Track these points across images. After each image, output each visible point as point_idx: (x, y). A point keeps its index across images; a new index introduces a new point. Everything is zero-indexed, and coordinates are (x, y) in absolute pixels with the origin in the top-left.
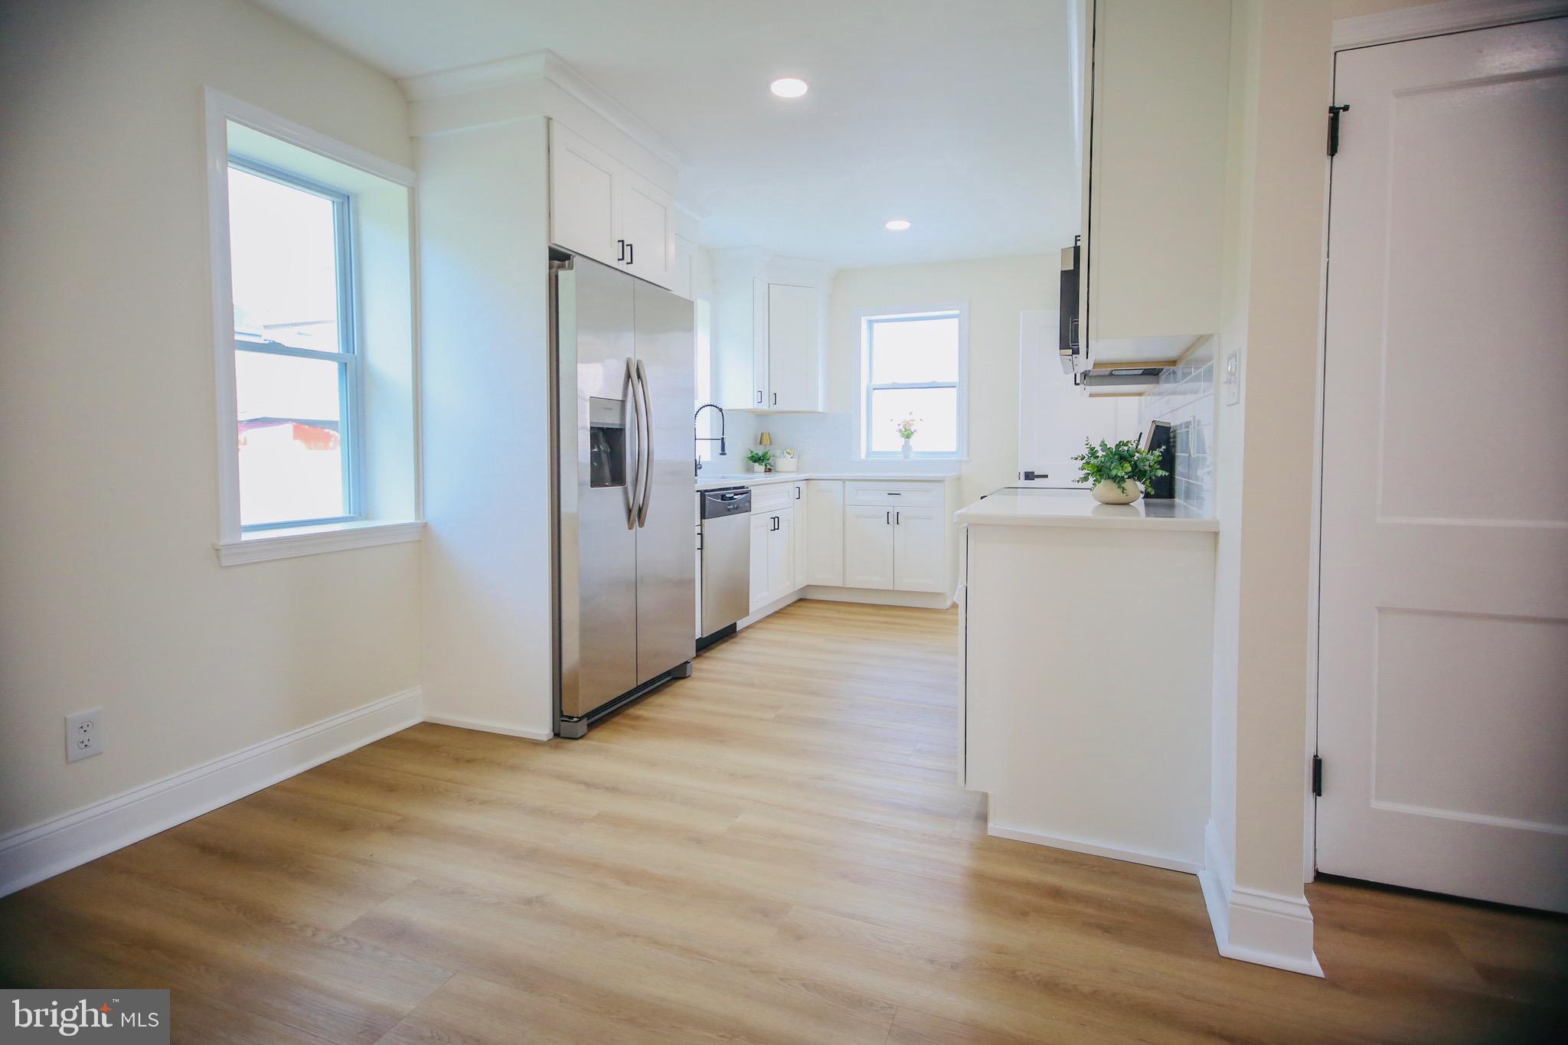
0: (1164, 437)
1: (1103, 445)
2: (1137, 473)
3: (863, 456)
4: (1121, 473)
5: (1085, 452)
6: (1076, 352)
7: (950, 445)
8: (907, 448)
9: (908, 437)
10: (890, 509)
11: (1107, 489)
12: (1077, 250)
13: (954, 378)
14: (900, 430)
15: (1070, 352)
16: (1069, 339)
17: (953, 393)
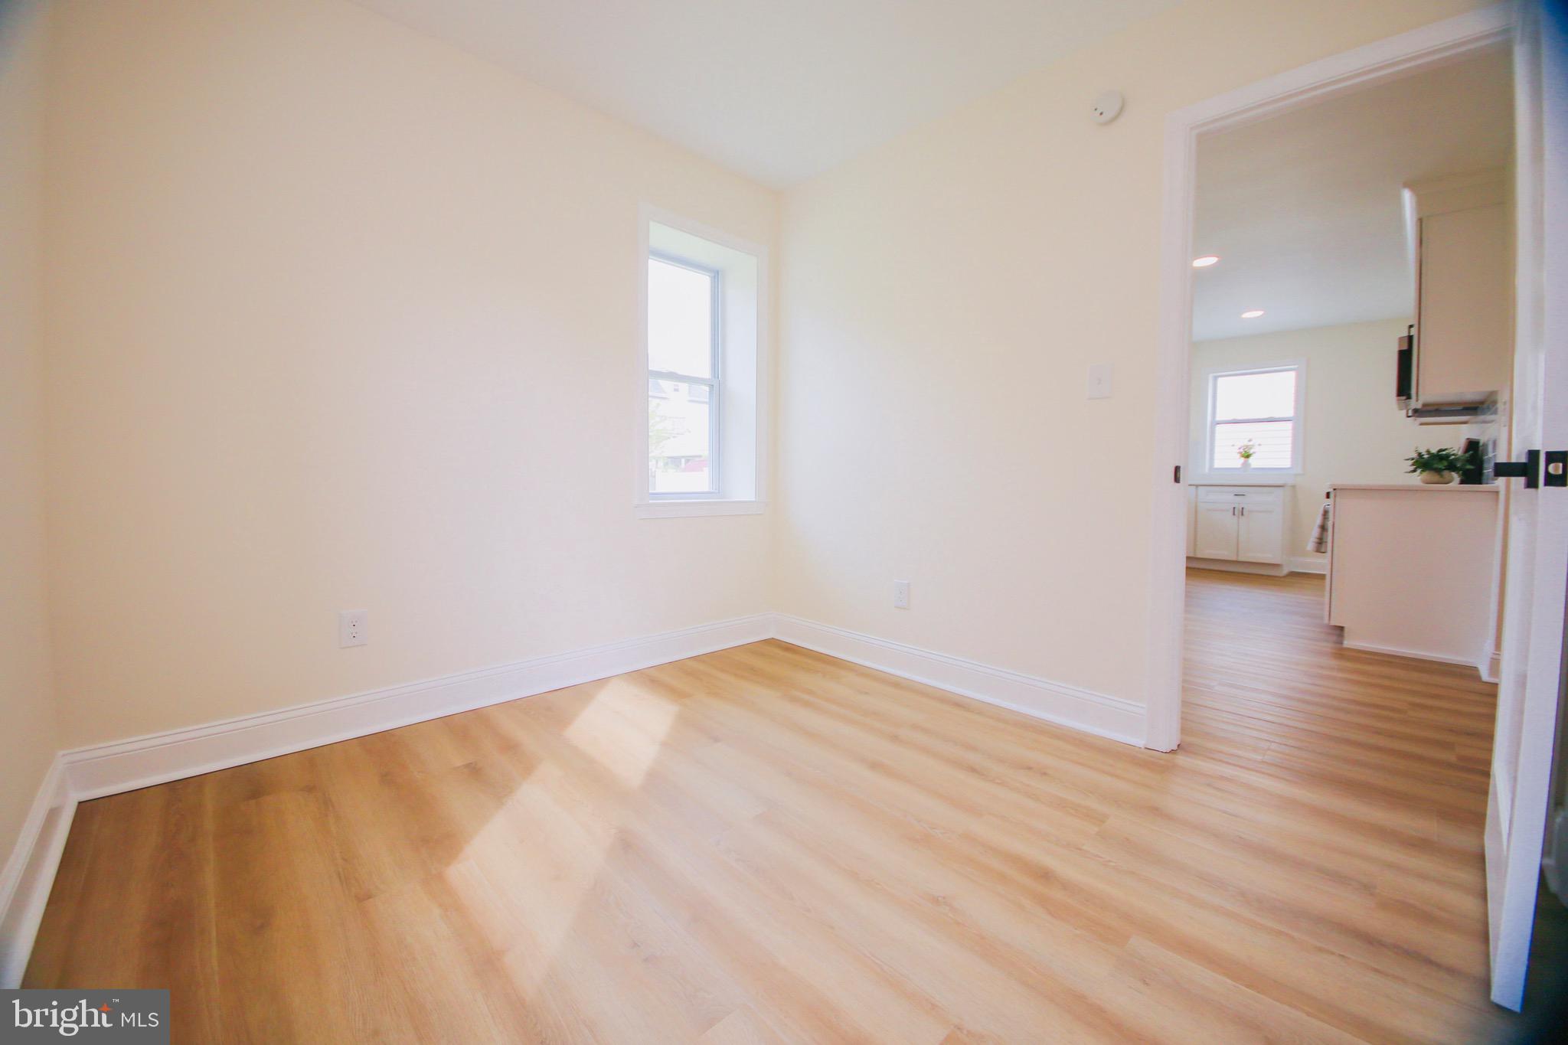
0: (1473, 446)
1: (1428, 452)
2: (1452, 467)
3: (1207, 470)
4: (1441, 466)
5: (1415, 455)
6: (1409, 397)
7: (1286, 463)
8: (1245, 465)
9: (1248, 456)
10: (1236, 506)
11: (1426, 475)
12: (1410, 338)
13: (1290, 413)
14: (1241, 453)
15: (1404, 398)
16: (1404, 388)
17: (1289, 425)
